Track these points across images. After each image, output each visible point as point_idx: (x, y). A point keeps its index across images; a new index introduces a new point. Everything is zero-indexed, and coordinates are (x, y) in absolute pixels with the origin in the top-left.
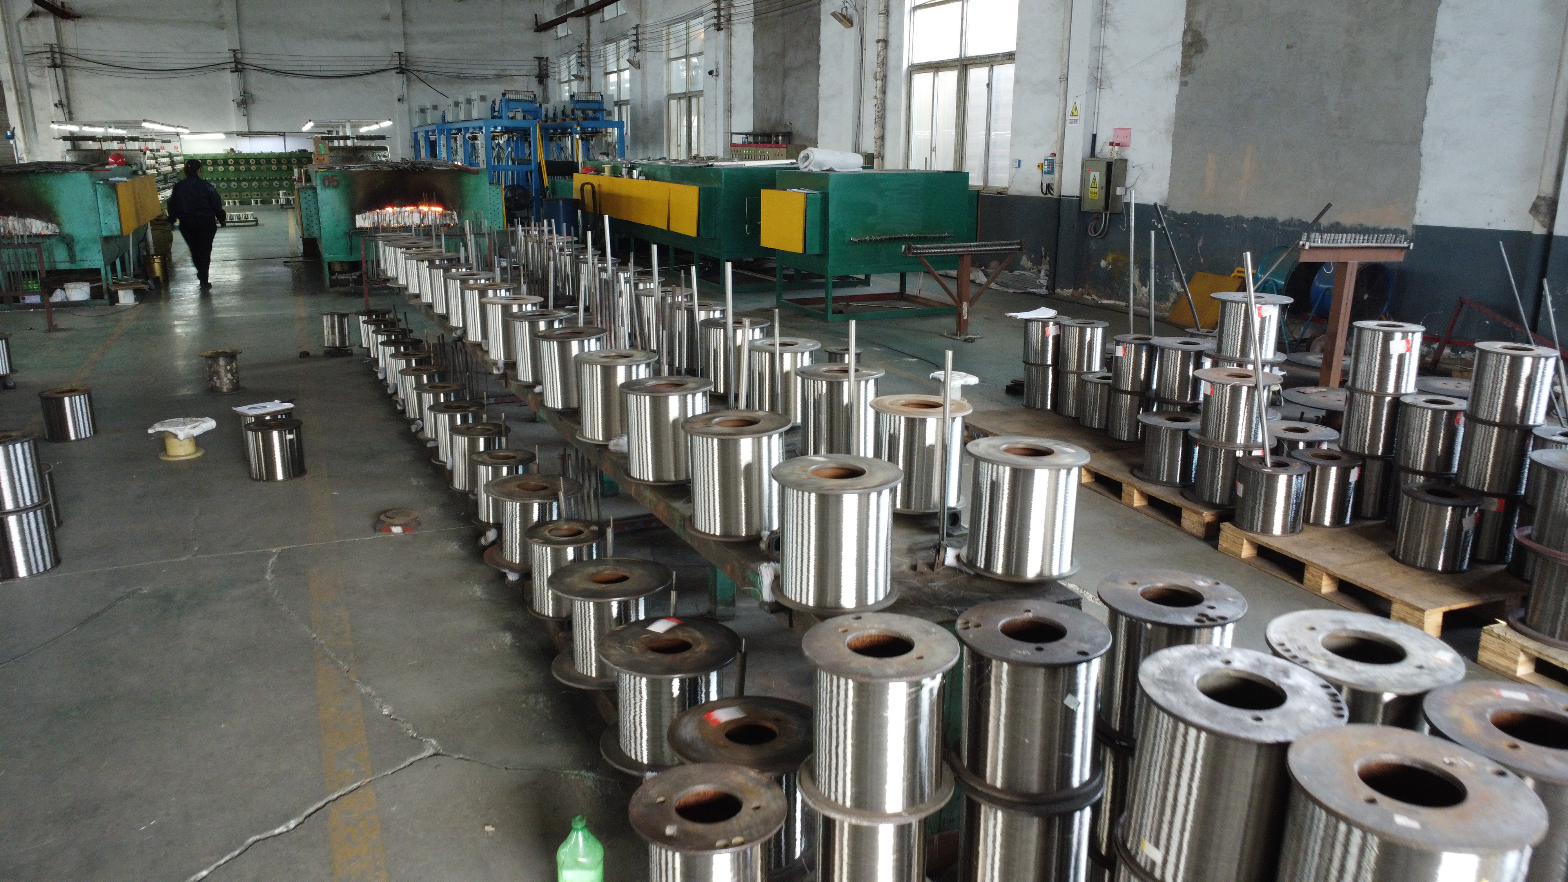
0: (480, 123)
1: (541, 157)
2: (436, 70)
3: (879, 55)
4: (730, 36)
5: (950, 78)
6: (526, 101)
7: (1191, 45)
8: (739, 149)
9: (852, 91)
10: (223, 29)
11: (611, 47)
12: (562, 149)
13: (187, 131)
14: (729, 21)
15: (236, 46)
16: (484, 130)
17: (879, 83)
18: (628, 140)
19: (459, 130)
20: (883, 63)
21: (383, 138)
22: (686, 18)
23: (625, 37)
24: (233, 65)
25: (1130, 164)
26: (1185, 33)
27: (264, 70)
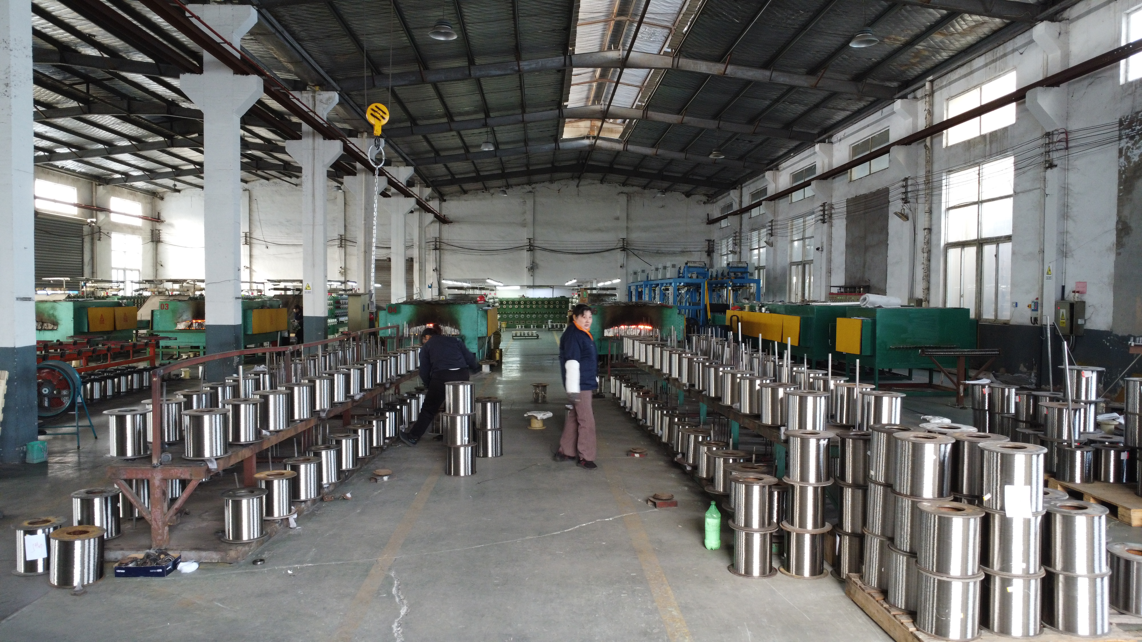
0: (671, 281)
1: (707, 301)
2: (644, 248)
3: (925, 237)
4: (831, 226)
5: (971, 252)
6: (699, 267)
7: (1122, 230)
8: (835, 296)
9: (908, 260)
10: (525, 227)
11: (755, 234)
12: (720, 296)
13: (502, 284)
14: (830, 217)
15: (531, 237)
16: (673, 285)
17: (926, 255)
18: (763, 290)
19: (657, 285)
20: (928, 242)
21: (614, 289)
22: (803, 216)
23: (764, 227)
24: (528, 247)
25: (1087, 305)
26: (1117, 223)
27: (545, 249)
